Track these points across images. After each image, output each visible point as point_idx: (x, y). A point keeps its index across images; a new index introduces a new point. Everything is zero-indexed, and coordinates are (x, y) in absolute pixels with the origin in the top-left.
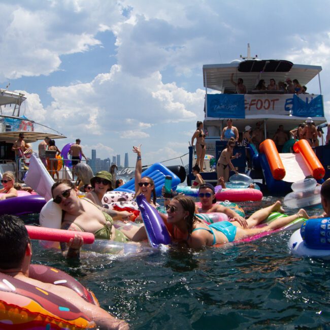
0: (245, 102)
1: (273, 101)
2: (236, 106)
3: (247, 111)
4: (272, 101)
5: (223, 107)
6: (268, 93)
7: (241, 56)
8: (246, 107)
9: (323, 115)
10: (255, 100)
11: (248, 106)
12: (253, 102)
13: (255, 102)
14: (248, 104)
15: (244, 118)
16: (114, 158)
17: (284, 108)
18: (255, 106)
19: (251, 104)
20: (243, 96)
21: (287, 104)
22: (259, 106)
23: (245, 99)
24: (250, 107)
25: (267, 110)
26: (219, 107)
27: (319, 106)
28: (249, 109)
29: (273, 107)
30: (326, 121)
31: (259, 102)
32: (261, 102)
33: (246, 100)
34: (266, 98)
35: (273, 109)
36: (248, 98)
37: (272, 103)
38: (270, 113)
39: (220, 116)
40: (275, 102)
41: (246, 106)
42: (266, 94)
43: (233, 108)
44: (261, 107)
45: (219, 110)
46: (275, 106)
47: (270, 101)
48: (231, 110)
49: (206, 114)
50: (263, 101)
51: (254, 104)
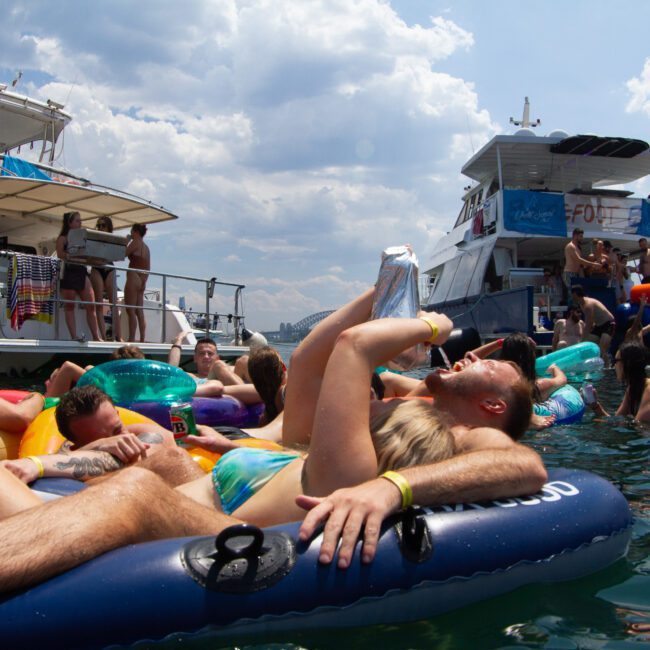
0: (567, 207)
1: (611, 208)
2: (551, 214)
3: (568, 224)
4: (608, 209)
5: (530, 214)
7: (511, 120)
8: (569, 217)
10: (581, 206)
11: (571, 214)
12: (578, 209)
13: (583, 209)
14: (570, 210)
15: (566, 235)
18: (582, 216)
19: (575, 213)
20: (563, 196)
21: (631, 214)
22: (589, 216)
23: (566, 202)
24: (574, 218)
26: (522, 215)
28: (573, 220)
31: (589, 209)
32: (592, 209)
33: (567, 205)
34: (600, 204)
36: (571, 201)
39: (524, 230)
40: (614, 212)
41: (567, 214)
43: (547, 218)
44: (592, 218)
45: (522, 219)
47: (606, 208)
48: (544, 220)
49: (500, 226)
50: (595, 207)
51: (580, 212)
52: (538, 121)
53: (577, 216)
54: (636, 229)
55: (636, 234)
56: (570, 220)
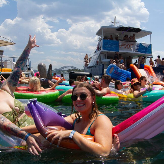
0: (119, 44)
2: (115, 46)
3: (120, 49)
5: (109, 46)
6: (129, 41)
9: (151, 53)
11: (120, 46)
13: (124, 45)
14: (120, 45)
15: (119, 51)
17: (135, 49)
18: (123, 47)
19: (122, 46)
20: (119, 42)
21: (136, 47)
22: (125, 47)
23: (119, 43)
25: (128, 49)
26: (108, 46)
27: (150, 49)
28: (121, 48)
30: (152, 55)
31: (125, 45)
32: (126, 45)
34: (128, 44)
35: (131, 49)
36: (121, 43)
37: (130, 46)
39: (108, 50)
40: (132, 45)
41: (119, 46)
42: (128, 42)
43: (114, 47)
44: (126, 47)
45: (107, 47)
47: (130, 45)
48: (113, 47)
49: (102, 48)
50: (127, 45)
51: (123, 46)
52: (118, 22)
54: (137, 50)
55: (138, 52)
56: (120, 48)
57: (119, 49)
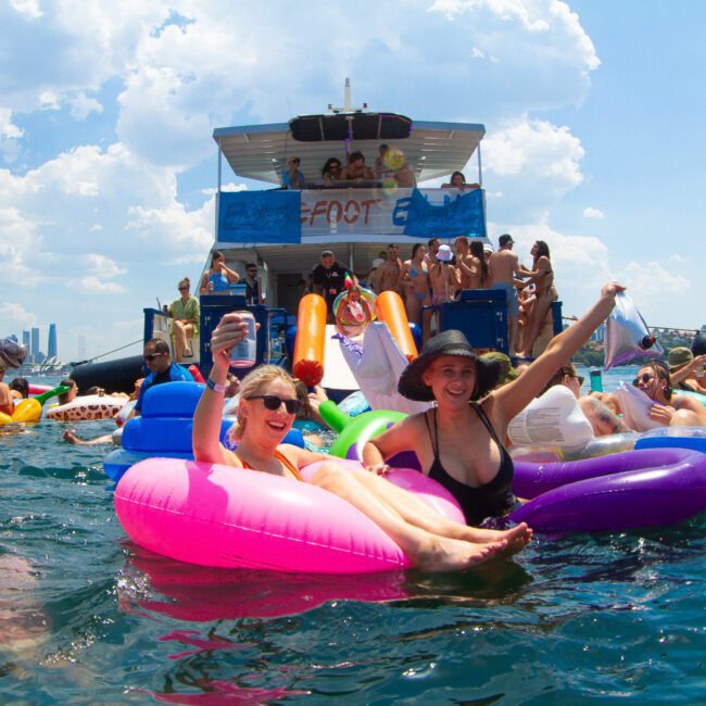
0: (303, 208)
1: (367, 204)
2: (281, 217)
3: (305, 227)
4: (363, 204)
5: (252, 219)
6: (355, 188)
8: (305, 219)
9: (484, 234)
10: (324, 203)
11: (309, 216)
12: (320, 208)
13: (326, 207)
14: (309, 211)
15: (299, 242)
16: (26, 334)
17: (391, 220)
18: (324, 216)
19: (316, 212)
20: (299, 194)
21: (397, 209)
22: (333, 216)
23: (303, 200)
24: (312, 219)
25: (351, 225)
26: (243, 220)
27: (475, 212)
28: (311, 223)
29: (366, 218)
31: (335, 206)
32: (339, 206)
33: (304, 204)
34: (350, 198)
35: (366, 222)
36: (309, 198)
37: (363, 209)
38: (357, 232)
39: (245, 239)
40: (372, 205)
41: (303, 216)
42: (351, 189)
43: (276, 221)
44: (337, 219)
45: (242, 225)
46: (370, 215)
47: (360, 203)
48: (272, 225)
50: (344, 204)
51: (323, 211)
53: (316, 216)
54: (402, 228)
55: (403, 234)
56: (308, 221)
57: (303, 229)
